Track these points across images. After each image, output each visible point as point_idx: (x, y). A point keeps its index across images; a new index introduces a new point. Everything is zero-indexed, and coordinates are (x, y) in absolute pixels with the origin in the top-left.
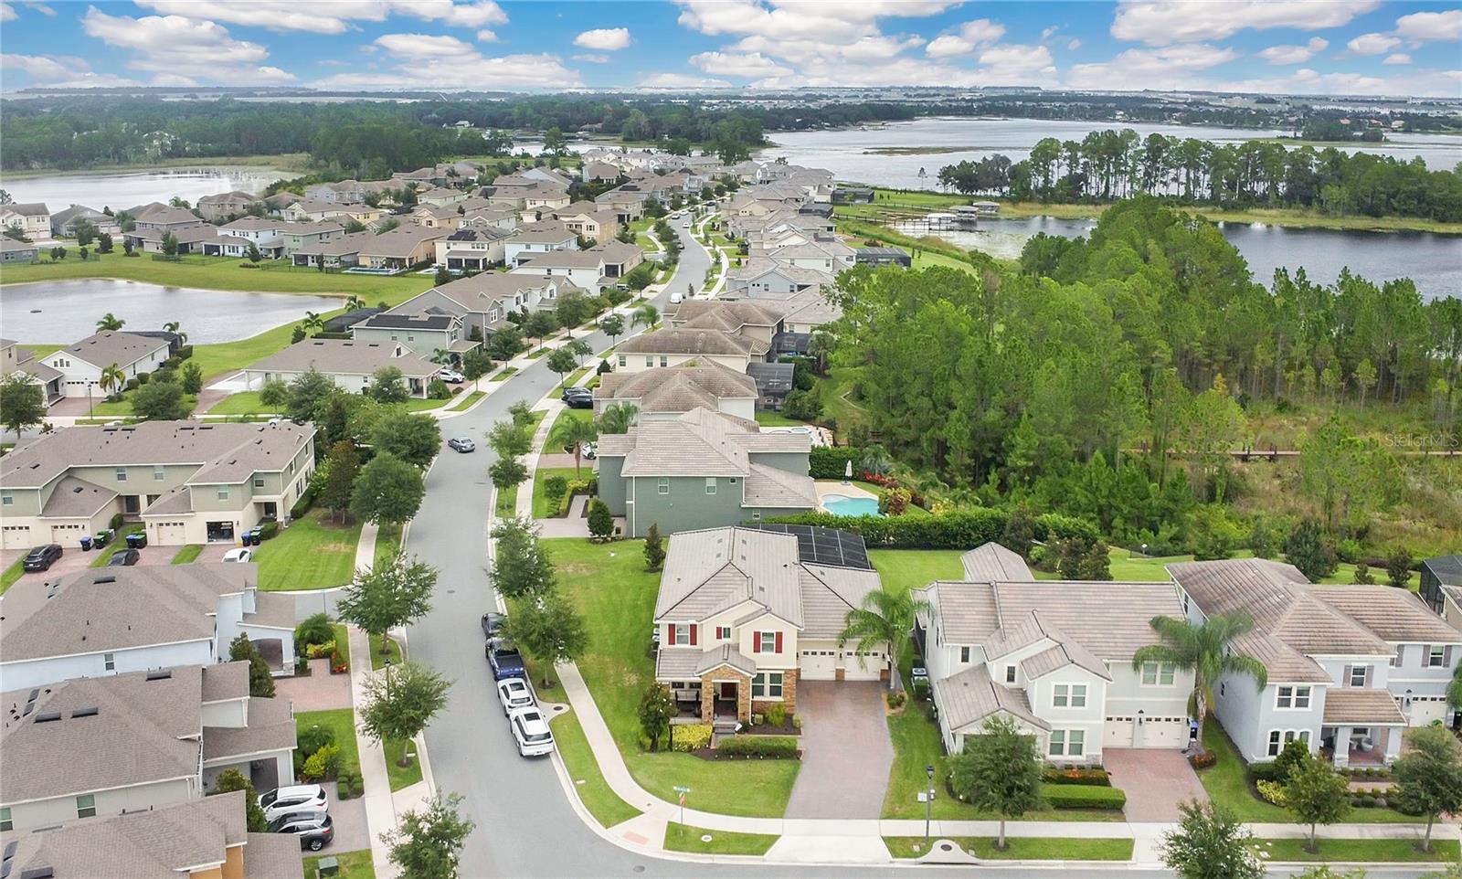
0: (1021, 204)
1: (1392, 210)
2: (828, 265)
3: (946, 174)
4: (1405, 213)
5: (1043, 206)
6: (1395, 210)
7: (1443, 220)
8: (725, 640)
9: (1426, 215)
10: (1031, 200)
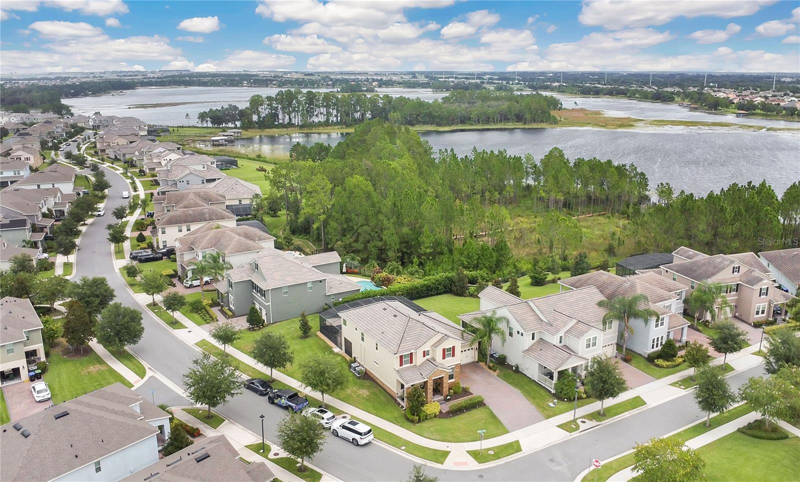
0: (249, 130)
1: (419, 122)
2: (204, 168)
3: (202, 117)
4: (425, 123)
5: (259, 130)
6: (420, 122)
7: (439, 125)
8: (427, 357)
9: (432, 123)
10: (254, 128)
